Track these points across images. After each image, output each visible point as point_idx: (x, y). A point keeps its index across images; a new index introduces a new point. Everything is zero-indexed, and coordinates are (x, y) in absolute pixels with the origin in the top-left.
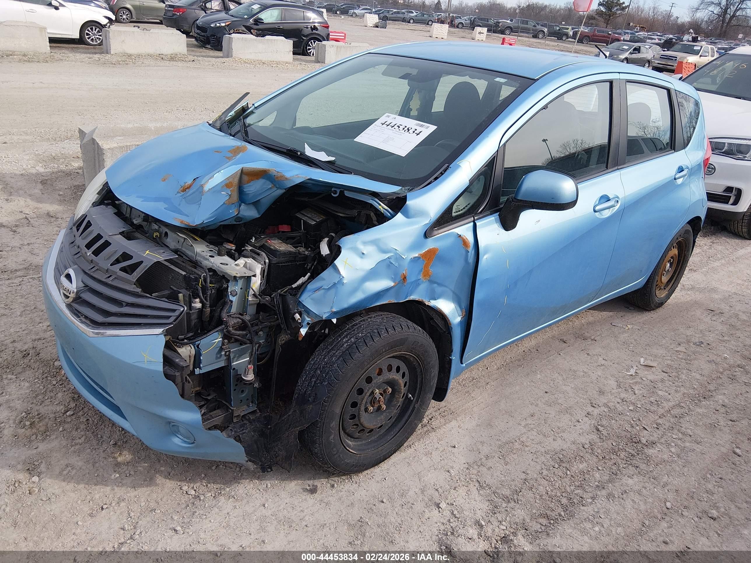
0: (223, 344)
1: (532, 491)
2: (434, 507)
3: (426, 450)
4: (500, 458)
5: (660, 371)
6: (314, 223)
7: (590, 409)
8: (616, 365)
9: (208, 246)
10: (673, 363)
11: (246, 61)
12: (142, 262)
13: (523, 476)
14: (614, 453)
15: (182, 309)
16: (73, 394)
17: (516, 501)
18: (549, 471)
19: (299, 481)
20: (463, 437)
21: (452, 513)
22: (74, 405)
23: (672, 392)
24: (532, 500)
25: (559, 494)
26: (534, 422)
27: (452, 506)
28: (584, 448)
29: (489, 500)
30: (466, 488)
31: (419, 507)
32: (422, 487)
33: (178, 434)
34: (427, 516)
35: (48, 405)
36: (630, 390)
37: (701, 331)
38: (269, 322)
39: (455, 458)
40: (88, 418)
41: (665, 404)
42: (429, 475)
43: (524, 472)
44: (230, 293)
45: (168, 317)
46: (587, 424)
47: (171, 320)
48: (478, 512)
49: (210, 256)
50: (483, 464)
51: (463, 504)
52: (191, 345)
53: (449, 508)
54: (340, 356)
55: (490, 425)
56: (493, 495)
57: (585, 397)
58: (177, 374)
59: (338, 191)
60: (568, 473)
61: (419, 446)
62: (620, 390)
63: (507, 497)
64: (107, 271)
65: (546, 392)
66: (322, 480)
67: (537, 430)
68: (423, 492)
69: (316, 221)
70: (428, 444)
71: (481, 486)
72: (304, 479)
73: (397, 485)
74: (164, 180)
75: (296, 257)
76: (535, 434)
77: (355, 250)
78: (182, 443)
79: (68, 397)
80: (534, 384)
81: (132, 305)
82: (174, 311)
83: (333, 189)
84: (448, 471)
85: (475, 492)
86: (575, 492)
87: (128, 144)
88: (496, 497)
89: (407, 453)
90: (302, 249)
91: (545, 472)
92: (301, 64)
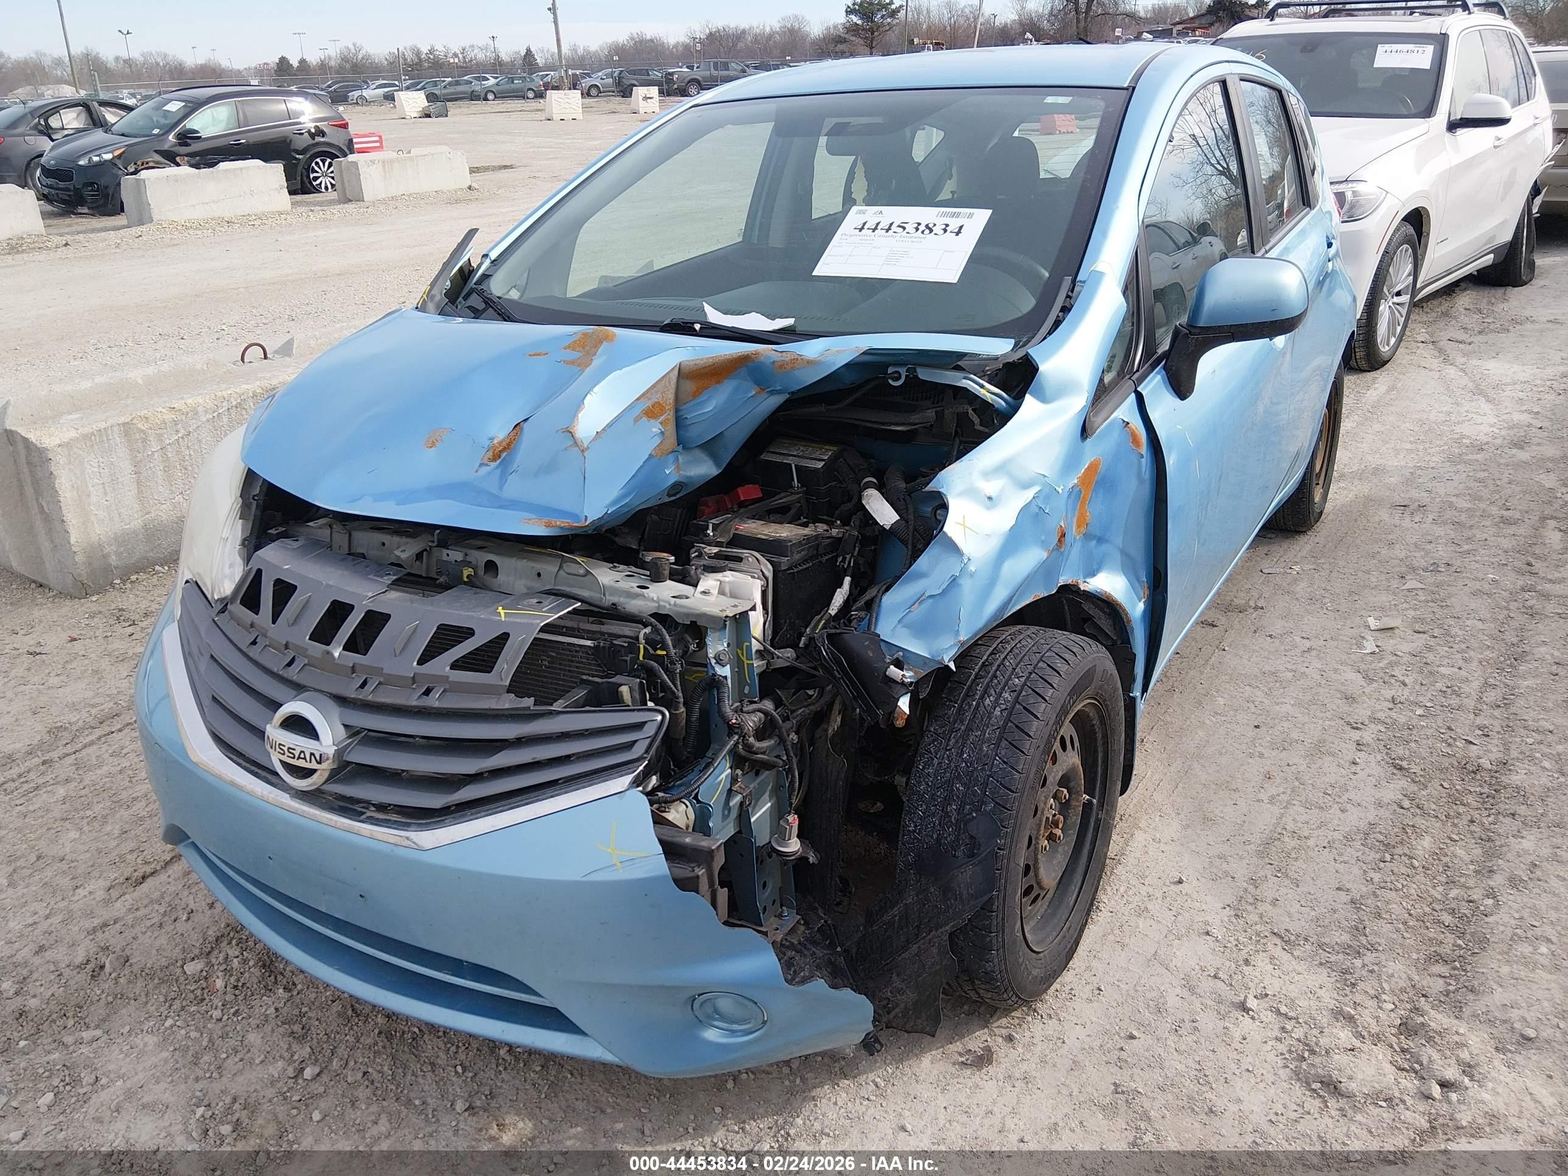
0: (734, 780)
1: (1384, 919)
2: (1238, 1014)
3: (1131, 906)
4: (1276, 876)
5: (1410, 632)
6: (820, 465)
7: (1356, 735)
8: (1331, 643)
9: (615, 567)
10: (1418, 612)
11: (188, 225)
12: (505, 637)
13: (1343, 897)
14: (1458, 803)
15: (659, 718)
16: (287, 1026)
17: (1372, 948)
18: (1382, 871)
19: (933, 1052)
20: (1178, 859)
21: (1278, 1012)
22: (309, 1050)
23: (1461, 663)
24: (1395, 936)
25: (1427, 910)
26: (1281, 790)
27: (1266, 999)
28: (1402, 808)
29: (1321, 964)
30: (1264, 954)
31: (1208, 1022)
32: (1183, 982)
33: (716, 1020)
34: (1237, 1035)
35: (241, 1072)
36: (1393, 681)
37: (1416, 545)
38: (805, 707)
39: (1198, 904)
40: (364, 1068)
41: (1466, 688)
42: (1178, 953)
43: (1338, 889)
44: (713, 661)
45: (630, 745)
46: (1372, 765)
47: (638, 750)
48: (1321, 993)
49: (638, 587)
50: (1258, 898)
51: (1284, 988)
52: (684, 800)
53: (1264, 1004)
54: (1000, 739)
55: (1208, 820)
56: (1321, 951)
57: (1328, 715)
58: (701, 872)
59: (903, 371)
60: (1416, 863)
61: (1112, 901)
62: (1375, 685)
63: (1350, 946)
64: (414, 680)
65: (1257, 727)
66: (978, 1033)
67: (1300, 801)
68: (1192, 990)
69: (823, 460)
70: (1126, 892)
71: (1288, 941)
72: (939, 1045)
73: (1132, 992)
74: (433, 445)
75: (818, 545)
76: (1302, 810)
77: (971, 492)
78: (724, 1036)
79: (280, 1037)
80: (1223, 718)
81: (520, 742)
82: (639, 726)
83: (890, 370)
84: (1207, 933)
85: (1286, 956)
86: (1451, 895)
87: (102, 425)
88: (1329, 953)
89: (1099, 924)
90: (821, 528)
91: (1377, 877)
92: (312, 211)
